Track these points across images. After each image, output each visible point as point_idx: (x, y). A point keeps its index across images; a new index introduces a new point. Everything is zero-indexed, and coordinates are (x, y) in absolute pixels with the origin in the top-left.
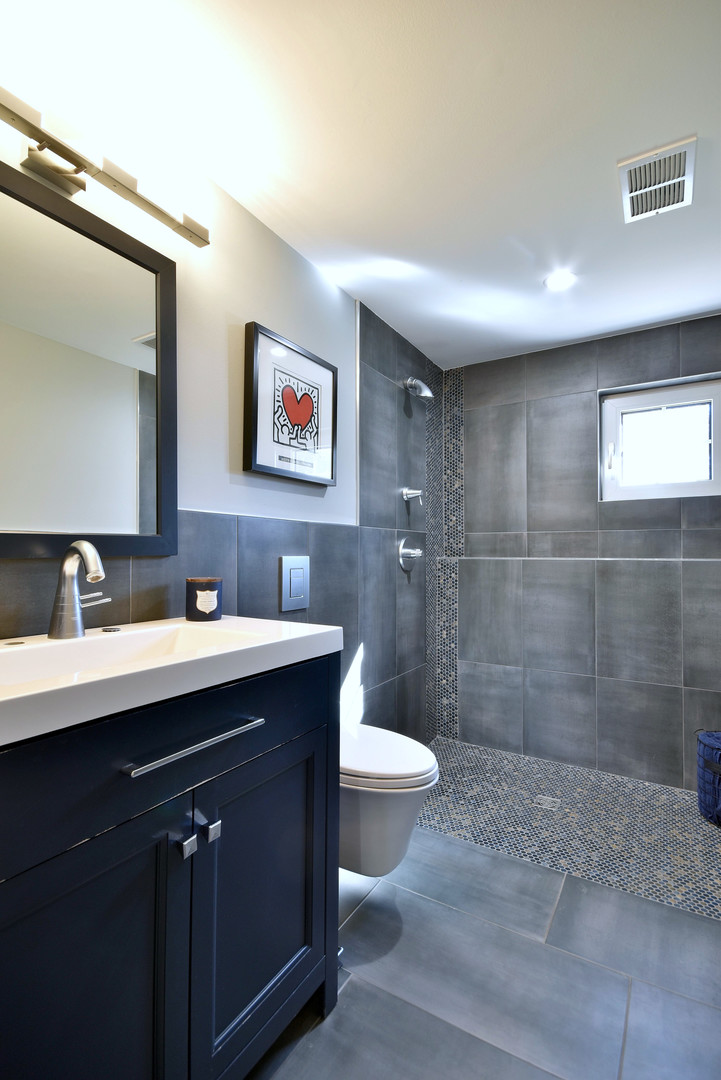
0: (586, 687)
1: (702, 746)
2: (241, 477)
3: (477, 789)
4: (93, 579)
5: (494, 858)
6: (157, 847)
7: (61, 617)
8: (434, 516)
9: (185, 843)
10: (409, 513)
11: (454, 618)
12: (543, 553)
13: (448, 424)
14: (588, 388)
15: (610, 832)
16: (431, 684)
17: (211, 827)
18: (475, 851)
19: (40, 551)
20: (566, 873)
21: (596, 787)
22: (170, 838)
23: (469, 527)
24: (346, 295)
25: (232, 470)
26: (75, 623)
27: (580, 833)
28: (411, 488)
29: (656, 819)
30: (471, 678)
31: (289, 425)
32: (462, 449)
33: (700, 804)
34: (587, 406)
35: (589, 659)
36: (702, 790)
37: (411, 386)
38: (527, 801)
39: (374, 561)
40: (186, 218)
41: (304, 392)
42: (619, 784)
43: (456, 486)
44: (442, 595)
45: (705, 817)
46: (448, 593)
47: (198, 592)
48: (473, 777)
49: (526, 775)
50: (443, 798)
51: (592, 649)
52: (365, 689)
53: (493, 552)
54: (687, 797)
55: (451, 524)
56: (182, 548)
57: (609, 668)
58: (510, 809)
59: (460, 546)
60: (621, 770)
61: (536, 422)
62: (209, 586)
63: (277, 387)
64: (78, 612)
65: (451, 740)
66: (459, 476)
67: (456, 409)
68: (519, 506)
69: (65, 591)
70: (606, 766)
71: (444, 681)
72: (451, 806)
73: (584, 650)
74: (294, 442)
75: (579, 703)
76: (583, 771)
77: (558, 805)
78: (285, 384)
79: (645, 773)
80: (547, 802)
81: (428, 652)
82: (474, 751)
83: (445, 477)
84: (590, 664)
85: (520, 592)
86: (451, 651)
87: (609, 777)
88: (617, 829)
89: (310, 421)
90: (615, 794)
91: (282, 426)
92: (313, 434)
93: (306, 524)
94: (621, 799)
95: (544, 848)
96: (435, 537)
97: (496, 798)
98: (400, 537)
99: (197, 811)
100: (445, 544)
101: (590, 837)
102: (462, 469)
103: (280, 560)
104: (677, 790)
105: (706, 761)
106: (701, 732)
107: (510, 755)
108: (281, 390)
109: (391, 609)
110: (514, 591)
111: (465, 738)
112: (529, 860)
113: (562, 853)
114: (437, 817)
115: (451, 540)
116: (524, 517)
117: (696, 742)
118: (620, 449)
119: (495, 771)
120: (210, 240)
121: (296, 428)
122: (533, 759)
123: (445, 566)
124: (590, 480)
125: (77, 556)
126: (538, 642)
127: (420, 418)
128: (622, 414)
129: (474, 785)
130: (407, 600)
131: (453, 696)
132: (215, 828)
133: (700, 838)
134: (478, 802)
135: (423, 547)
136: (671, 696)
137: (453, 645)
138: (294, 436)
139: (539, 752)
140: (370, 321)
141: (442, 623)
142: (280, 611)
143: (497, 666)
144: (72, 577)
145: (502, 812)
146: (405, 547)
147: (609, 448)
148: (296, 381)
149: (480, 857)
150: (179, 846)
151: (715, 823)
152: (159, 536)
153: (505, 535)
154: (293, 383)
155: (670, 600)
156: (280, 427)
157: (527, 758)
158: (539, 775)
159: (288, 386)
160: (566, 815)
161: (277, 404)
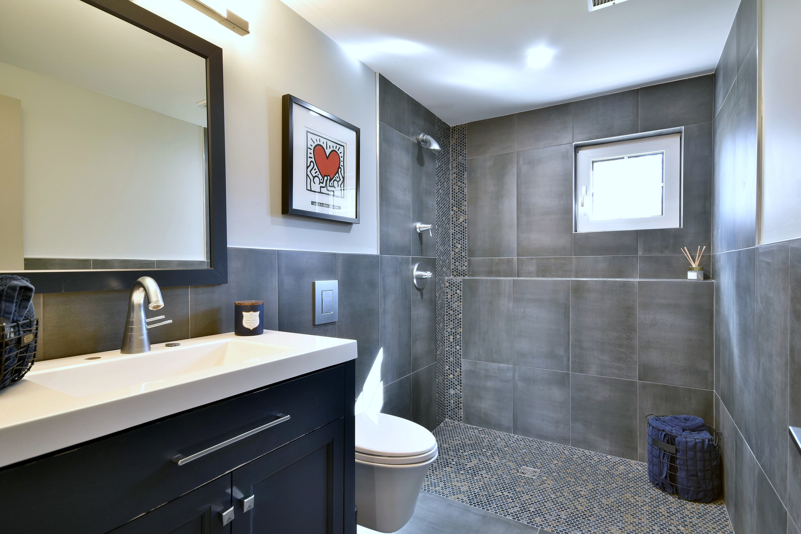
0: (562, 381)
1: (651, 428)
2: (280, 219)
3: (475, 461)
4: (154, 307)
5: (484, 517)
6: (202, 517)
7: (131, 337)
8: (443, 244)
9: (224, 514)
10: (421, 243)
11: (459, 325)
12: (529, 274)
13: (454, 170)
14: (565, 141)
15: (577, 495)
16: (441, 378)
17: (246, 501)
18: (469, 511)
19: (115, 284)
20: (540, 528)
21: (569, 460)
22: (212, 510)
23: (471, 253)
24: (367, 68)
25: (272, 214)
26: (142, 341)
27: (553, 496)
28: (423, 223)
29: (614, 485)
30: (472, 373)
31: (320, 176)
32: (466, 190)
33: (649, 473)
34: (565, 156)
35: (565, 359)
36: (651, 462)
37: (423, 141)
38: (513, 471)
39: (392, 282)
40: (229, 13)
41: (332, 149)
42: (587, 457)
43: (461, 220)
44: (450, 307)
45: (653, 483)
46: (454, 306)
47: (244, 313)
48: (472, 452)
49: (514, 450)
50: (448, 469)
51: (567, 351)
52: (384, 384)
53: (490, 273)
54: (640, 467)
55: (457, 250)
56: (231, 277)
57: (581, 366)
58: (500, 477)
59: (464, 268)
60: (590, 446)
61: (524, 168)
62: (253, 308)
63: (309, 146)
64: (145, 332)
65: (456, 422)
66: (463, 212)
67: (461, 157)
68: (511, 237)
69: (134, 316)
70: (577, 443)
71: (451, 376)
72: (453, 475)
73: (561, 351)
74: (324, 190)
75: (557, 394)
76: (559, 446)
77: (537, 474)
78: (316, 143)
79: (608, 448)
80: (529, 471)
81: (438, 353)
82: (474, 431)
83: (452, 213)
84: (565, 362)
85: (511, 305)
86: (457, 352)
87: (579, 451)
88: (582, 493)
89: (338, 172)
90: (583, 465)
91: (314, 177)
92: (340, 183)
93: (335, 255)
94: (588, 469)
95: (524, 509)
96: (444, 261)
97: (489, 469)
98: (414, 261)
99: (234, 489)
100: (452, 267)
101: (561, 499)
102: (465, 206)
103: (314, 284)
104: (633, 462)
105: (653, 440)
106: (651, 417)
107: (502, 434)
108: (312, 148)
109: (408, 319)
110: (505, 304)
111: (468, 420)
112: (511, 518)
113: (538, 513)
114: (441, 485)
115: (457, 263)
116: (515, 245)
117: (646, 425)
118: (591, 191)
119: (490, 447)
120: (250, 29)
121: (326, 178)
122: (520, 437)
123: (451, 284)
124: (567, 215)
125: (142, 289)
126: (524, 345)
127: (430, 166)
128: (593, 162)
129: (473, 459)
130: (421, 313)
131: (459, 387)
132: (249, 502)
133: (648, 501)
134: (475, 472)
135: (434, 270)
136: (628, 388)
137: (458, 347)
138: (324, 185)
139: (526, 432)
140: (387, 88)
141: (449, 330)
142: (314, 325)
143: (493, 364)
144: (139, 306)
145: (493, 480)
146: (418, 269)
147: (582, 190)
148: (325, 141)
149: (473, 516)
150: (220, 516)
151: (660, 489)
152: (212, 269)
153: (499, 260)
154: (322, 142)
155: (629, 311)
156: (312, 178)
157: (516, 437)
158: (525, 450)
159: (318, 145)
160: (543, 482)
161: (309, 160)
